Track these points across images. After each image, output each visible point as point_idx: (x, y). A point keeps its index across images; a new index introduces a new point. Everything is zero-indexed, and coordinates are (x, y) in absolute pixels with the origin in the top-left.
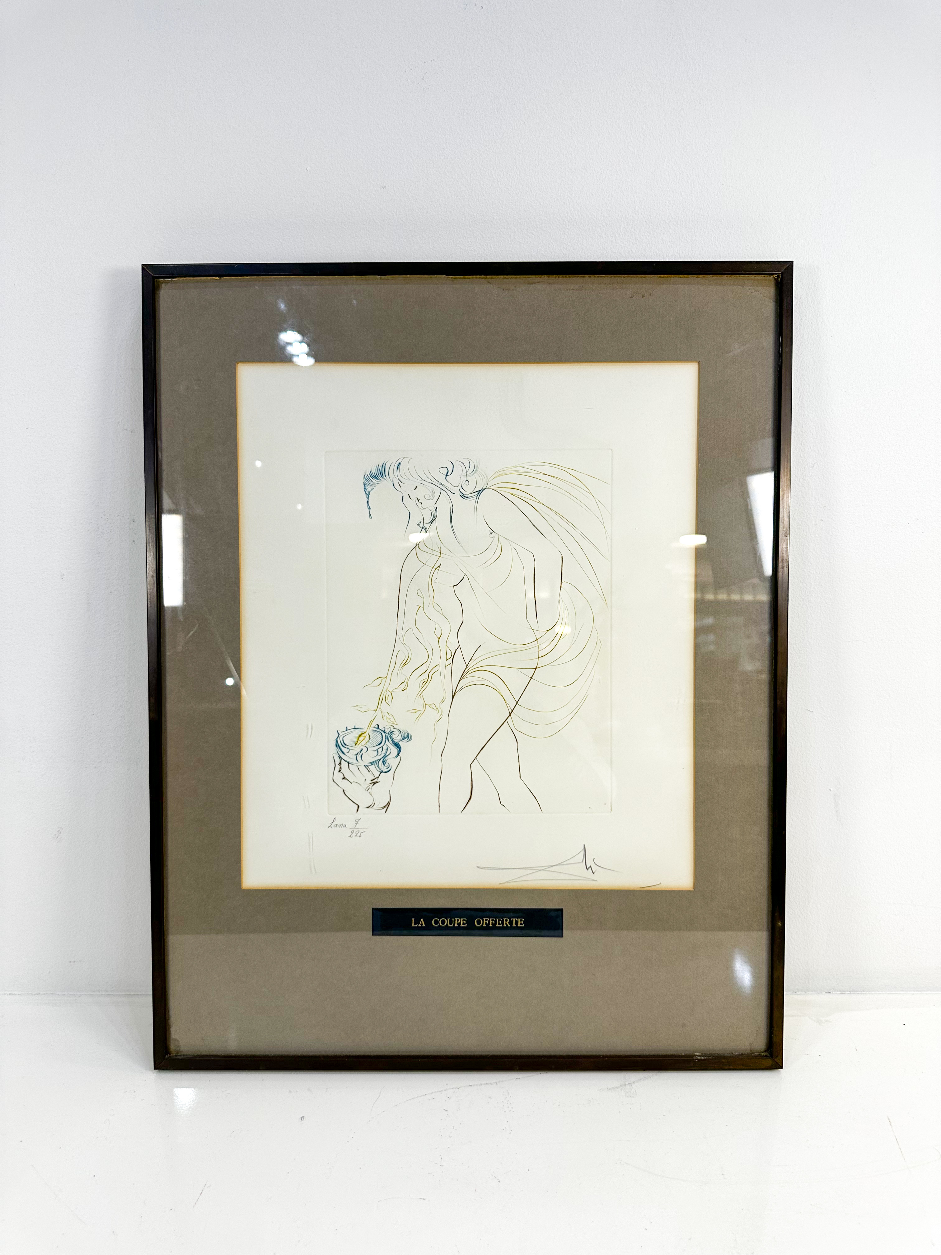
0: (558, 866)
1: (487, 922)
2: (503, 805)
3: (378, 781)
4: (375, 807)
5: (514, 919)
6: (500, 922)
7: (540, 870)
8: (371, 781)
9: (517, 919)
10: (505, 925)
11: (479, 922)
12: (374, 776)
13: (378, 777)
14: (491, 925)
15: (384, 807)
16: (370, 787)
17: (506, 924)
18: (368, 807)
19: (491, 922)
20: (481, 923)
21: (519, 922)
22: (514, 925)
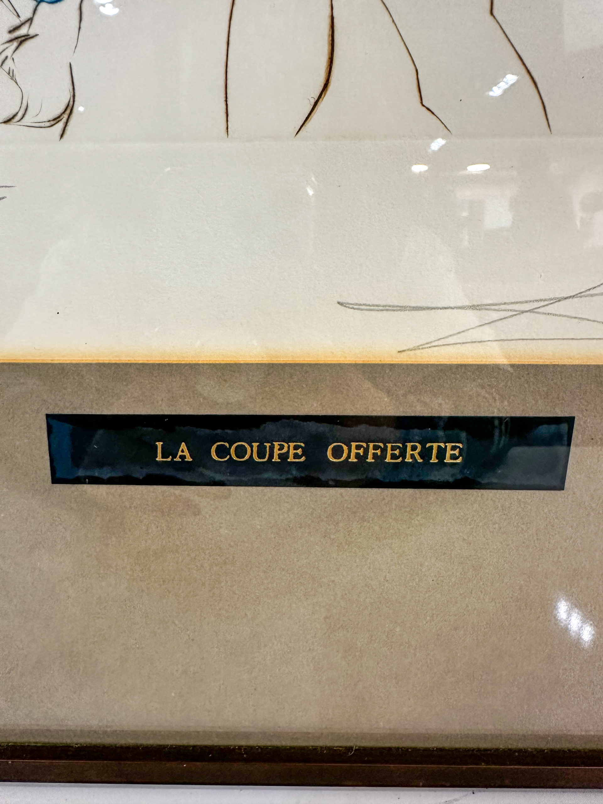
0: (575, 300)
1: (361, 452)
2: (428, 109)
3: (32, 32)
4: (28, 120)
5: (435, 445)
6: (397, 452)
7: (523, 312)
8: (10, 32)
9: (442, 445)
10: (408, 460)
11: (337, 452)
12: (18, 16)
13: (30, 20)
14: (370, 460)
15: (57, 119)
16: (9, 52)
17: (412, 456)
18: (8, 121)
19: (371, 451)
20: (345, 455)
21: (449, 452)
22: (434, 460)
